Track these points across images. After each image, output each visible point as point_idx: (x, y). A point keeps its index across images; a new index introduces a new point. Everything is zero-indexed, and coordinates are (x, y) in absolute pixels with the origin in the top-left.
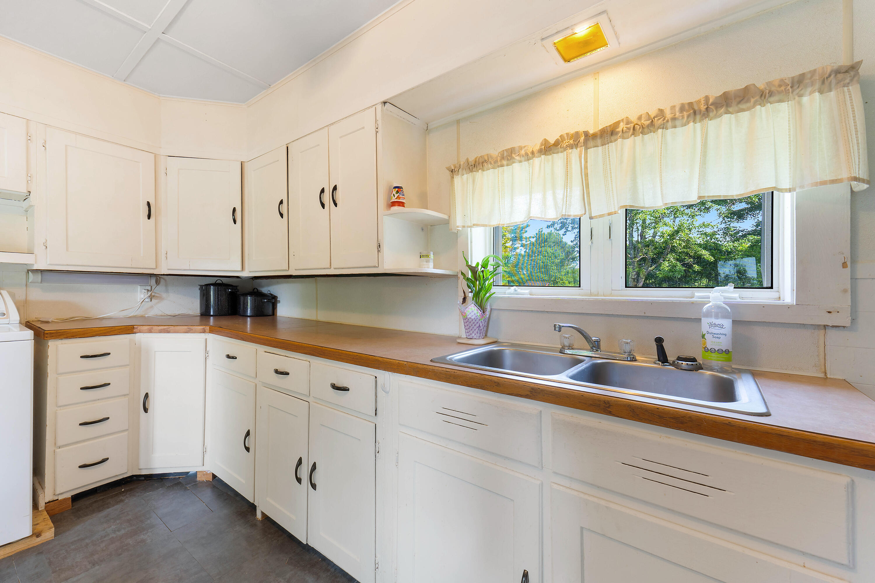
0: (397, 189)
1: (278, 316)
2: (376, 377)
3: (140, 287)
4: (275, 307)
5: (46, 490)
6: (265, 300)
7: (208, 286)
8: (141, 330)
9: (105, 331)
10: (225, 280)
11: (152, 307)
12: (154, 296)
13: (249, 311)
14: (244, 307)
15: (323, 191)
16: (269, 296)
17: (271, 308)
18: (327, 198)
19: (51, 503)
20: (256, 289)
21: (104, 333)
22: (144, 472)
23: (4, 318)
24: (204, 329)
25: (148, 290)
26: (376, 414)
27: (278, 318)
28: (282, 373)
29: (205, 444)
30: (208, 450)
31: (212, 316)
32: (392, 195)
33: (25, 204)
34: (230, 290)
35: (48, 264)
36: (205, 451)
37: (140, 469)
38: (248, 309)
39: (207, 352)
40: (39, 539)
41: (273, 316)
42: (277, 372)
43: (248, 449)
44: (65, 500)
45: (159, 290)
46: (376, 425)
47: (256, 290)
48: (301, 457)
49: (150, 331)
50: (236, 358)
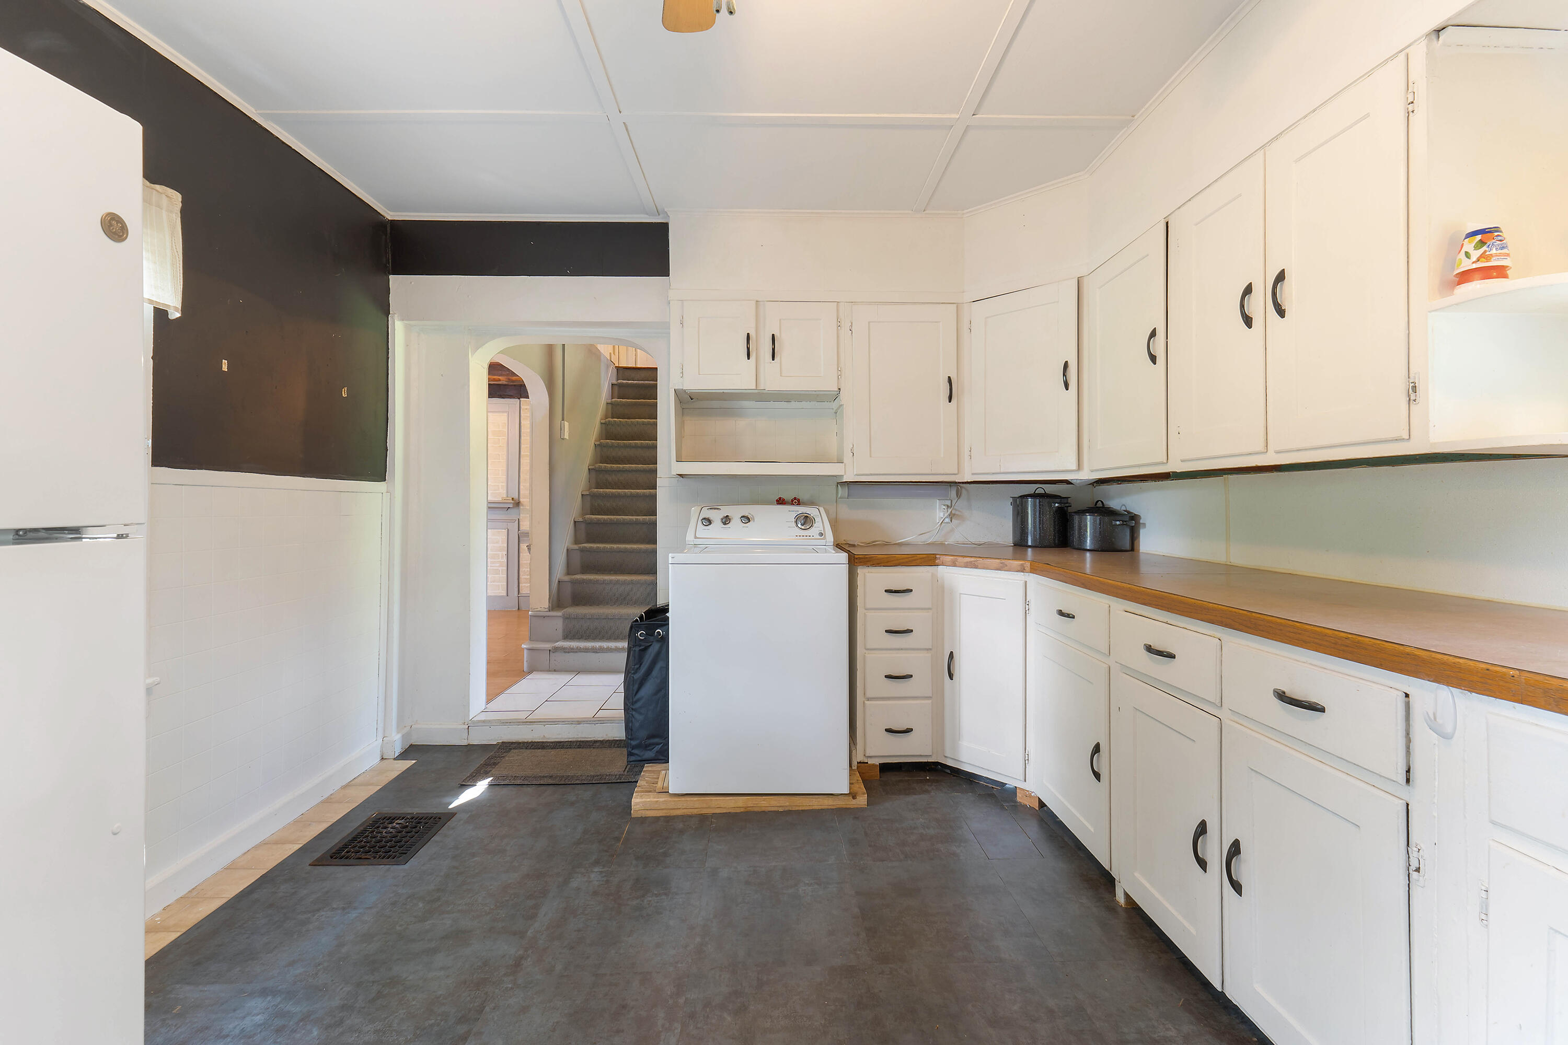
0: (1479, 237)
1: (1142, 553)
2: (1407, 695)
3: (939, 502)
4: (1135, 535)
5: (858, 747)
6: (1118, 523)
7: (1024, 498)
8: (944, 562)
9: (907, 560)
10: (1049, 489)
11: (952, 530)
12: (954, 514)
13: (1088, 541)
14: (1080, 533)
15: (1248, 290)
16: (1122, 515)
17: (1128, 537)
18: (1259, 304)
19: (862, 764)
20: (1100, 502)
21: (907, 562)
22: (950, 763)
23: (822, 539)
24: (1022, 565)
25: (948, 506)
26: (1408, 781)
27: (1142, 557)
28: (1160, 653)
29: (1027, 749)
30: (1032, 757)
31: (1030, 547)
32: (1462, 255)
33: (834, 405)
34: (1057, 505)
35: (855, 473)
36: (1027, 758)
37: (946, 757)
38: (1087, 538)
39: (1027, 603)
40: (854, 802)
41: (1132, 552)
42: (1149, 649)
43: (1097, 776)
44: (874, 765)
45: (961, 504)
46: (1408, 805)
47: (1100, 504)
48: (1204, 820)
49: (954, 564)
50: (1073, 617)
